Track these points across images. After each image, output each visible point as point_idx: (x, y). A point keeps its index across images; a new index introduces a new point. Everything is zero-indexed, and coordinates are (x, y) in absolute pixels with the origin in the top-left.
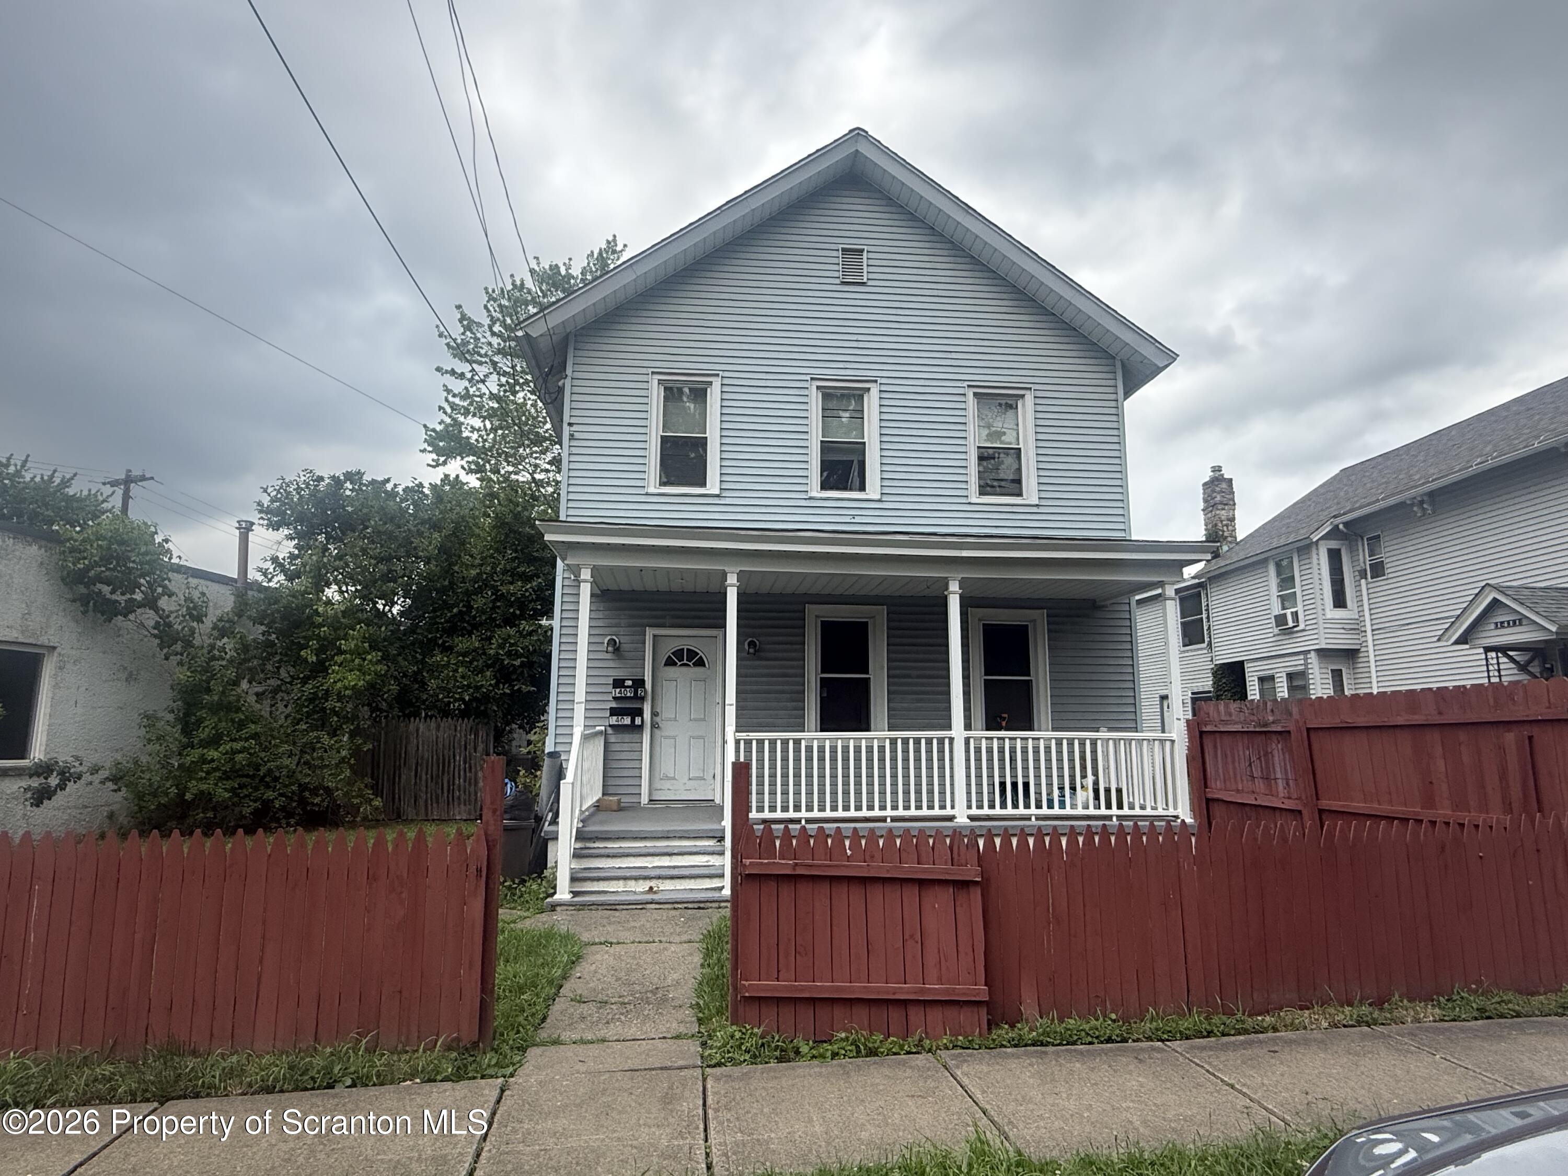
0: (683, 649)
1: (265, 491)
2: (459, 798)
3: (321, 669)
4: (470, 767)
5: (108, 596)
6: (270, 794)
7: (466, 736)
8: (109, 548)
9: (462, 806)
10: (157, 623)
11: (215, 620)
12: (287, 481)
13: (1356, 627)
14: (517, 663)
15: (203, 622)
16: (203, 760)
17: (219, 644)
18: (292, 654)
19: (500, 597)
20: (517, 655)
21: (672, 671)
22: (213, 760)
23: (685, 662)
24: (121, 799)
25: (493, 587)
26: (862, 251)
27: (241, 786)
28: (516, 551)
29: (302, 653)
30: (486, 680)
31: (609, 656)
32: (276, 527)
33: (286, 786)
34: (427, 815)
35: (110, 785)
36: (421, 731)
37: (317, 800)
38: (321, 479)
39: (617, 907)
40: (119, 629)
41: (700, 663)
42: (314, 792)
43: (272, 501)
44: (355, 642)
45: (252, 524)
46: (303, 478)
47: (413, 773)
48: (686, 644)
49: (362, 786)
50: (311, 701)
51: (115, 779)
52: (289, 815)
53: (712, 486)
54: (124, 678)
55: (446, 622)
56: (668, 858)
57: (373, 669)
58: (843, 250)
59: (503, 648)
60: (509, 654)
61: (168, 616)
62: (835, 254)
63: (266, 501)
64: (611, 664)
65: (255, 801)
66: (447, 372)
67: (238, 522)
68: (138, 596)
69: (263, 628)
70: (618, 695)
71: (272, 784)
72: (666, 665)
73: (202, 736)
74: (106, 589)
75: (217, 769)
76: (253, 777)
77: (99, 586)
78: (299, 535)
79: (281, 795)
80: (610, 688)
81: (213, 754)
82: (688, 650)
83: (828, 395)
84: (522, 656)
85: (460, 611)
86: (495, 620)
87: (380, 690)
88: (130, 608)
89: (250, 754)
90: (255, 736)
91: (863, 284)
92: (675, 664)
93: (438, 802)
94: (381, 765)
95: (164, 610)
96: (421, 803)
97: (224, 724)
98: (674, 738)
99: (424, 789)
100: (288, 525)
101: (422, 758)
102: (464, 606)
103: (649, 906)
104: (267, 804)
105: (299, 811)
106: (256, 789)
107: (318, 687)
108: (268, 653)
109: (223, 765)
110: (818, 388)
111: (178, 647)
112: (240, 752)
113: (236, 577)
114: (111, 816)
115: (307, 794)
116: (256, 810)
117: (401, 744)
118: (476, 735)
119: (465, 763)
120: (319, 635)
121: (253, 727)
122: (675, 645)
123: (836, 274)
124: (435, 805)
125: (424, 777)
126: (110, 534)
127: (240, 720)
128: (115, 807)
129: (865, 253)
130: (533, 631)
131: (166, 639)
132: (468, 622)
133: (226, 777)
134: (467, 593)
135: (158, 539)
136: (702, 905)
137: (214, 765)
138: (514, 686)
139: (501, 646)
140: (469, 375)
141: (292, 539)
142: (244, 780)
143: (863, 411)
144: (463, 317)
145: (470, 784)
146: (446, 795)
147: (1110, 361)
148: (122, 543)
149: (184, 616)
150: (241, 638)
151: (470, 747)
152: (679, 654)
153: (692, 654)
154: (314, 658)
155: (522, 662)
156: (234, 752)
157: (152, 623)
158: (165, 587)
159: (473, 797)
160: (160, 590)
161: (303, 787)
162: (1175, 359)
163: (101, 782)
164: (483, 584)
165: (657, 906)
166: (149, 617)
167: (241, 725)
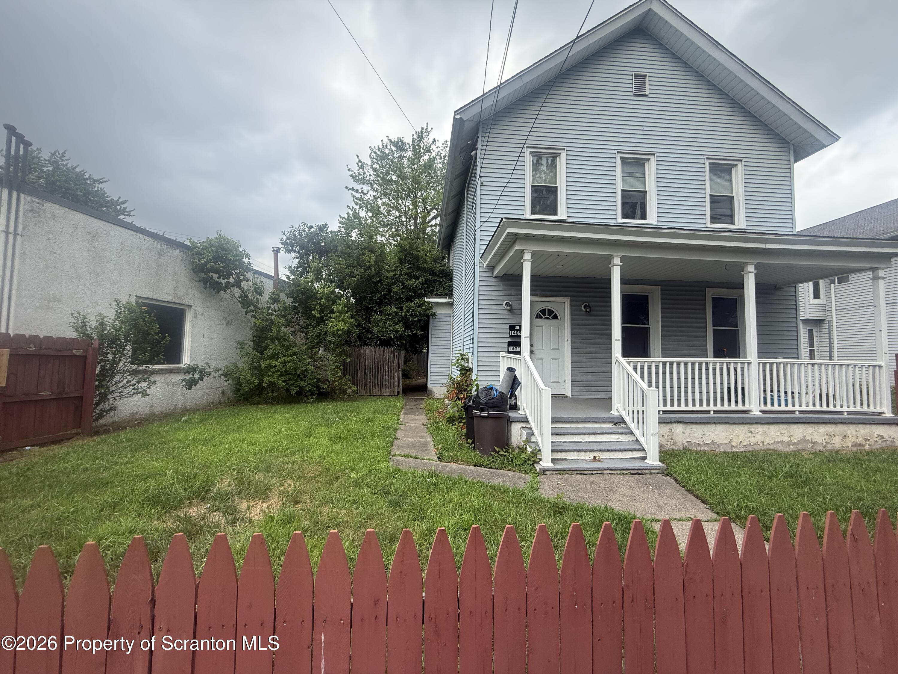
0: (545, 309)
1: (284, 233)
2: (386, 385)
3: (321, 321)
4: (391, 371)
5: (217, 280)
6: (304, 384)
7: (389, 356)
8: (217, 252)
9: (387, 390)
10: (241, 295)
11: (270, 294)
12: (294, 228)
13: (824, 308)
14: (416, 319)
15: (262, 296)
16: (270, 366)
17: (272, 306)
18: (307, 312)
19: (405, 287)
20: (416, 316)
21: (540, 322)
22: (275, 366)
23: (547, 316)
24: (227, 385)
25: (401, 282)
26: (645, 76)
27: (290, 379)
28: (410, 264)
29: (313, 312)
30: (400, 328)
31: (506, 312)
32: (289, 251)
33: (310, 379)
34: (370, 393)
35: (224, 378)
36: (367, 352)
37: (325, 387)
38: (311, 227)
39: (585, 472)
40: (222, 298)
41: (555, 317)
42: (324, 382)
43: (288, 238)
44: (341, 307)
45: (280, 249)
46: (302, 227)
47: (363, 373)
48: (547, 306)
49: (346, 380)
50: (318, 337)
51: (225, 375)
52: (312, 394)
53: (562, 215)
54: (225, 323)
55: (377, 299)
56: (593, 436)
57: (349, 321)
58: (635, 75)
59: (409, 312)
60: (411, 315)
61: (246, 292)
62: (630, 77)
63: (285, 238)
64: (507, 317)
65: (296, 387)
66: (350, 189)
67: (273, 248)
68: (231, 280)
69: (292, 299)
70: (513, 334)
71: (304, 379)
72: (537, 318)
73: (269, 354)
74: (215, 276)
75: (278, 371)
76: (294, 375)
77: (212, 274)
78: (301, 256)
79: (309, 384)
80: (508, 331)
81: (274, 363)
82: (548, 309)
83: (625, 162)
84: (417, 316)
85: (384, 294)
86: (402, 298)
87: (351, 332)
88: (228, 286)
89: (294, 363)
90: (295, 354)
91: (646, 96)
92: (541, 317)
93: (375, 387)
94: (348, 368)
95: (244, 289)
96: (368, 387)
97: (279, 347)
98: (542, 359)
99: (369, 380)
100: (295, 251)
101: (368, 366)
102: (386, 291)
103: (605, 472)
104: (301, 388)
105: (317, 392)
106: (297, 381)
107: (321, 330)
108: (295, 312)
109: (281, 369)
110: (621, 158)
111: (252, 308)
112: (289, 362)
113: (273, 275)
114: (223, 393)
115: (320, 383)
116: (297, 392)
117: (357, 359)
118: (394, 355)
119: (388, 368)
120: (320, 303)
121: (294, 349)
122: (542, 306)
123: (631, 90)
124: (374, 389)
125: (369, 375)
126: (217, 244)
127: (287, 346)
128: (225, 388)
129: (647, 79)
130: (421, 304)
131: (246, 304)
132: (388, 299)
133: (281, 375)
134: (389, 285)
135: (241, 249)
136: (639, 472)
137: (276, 369)
138: (413, 331)
139: (408, 311)
140: (360, 191)
141: (297, 258)
142: (290, 376)
143: (645, 173)
144: (360, 161)
145: (391, 379)
146: (379, 383)
147: (787, 145)
148: (223, 250)
149: (253, 293)
150: (284, 304)
151: (391, 361)
152: (543, 311)
153: (551, 312)
154: (319, 315)
155: (418, 319)
156: (285, 363)
157: (239, 294)
158: (245, 276)
159: (392, 385)
160: (242, 277)
161: (319, 380)
162: (838, 140)
163: (219, 376)
164: (397, 280)
165: (611, 472)
166: (237, 292)
167: (288, 348)
